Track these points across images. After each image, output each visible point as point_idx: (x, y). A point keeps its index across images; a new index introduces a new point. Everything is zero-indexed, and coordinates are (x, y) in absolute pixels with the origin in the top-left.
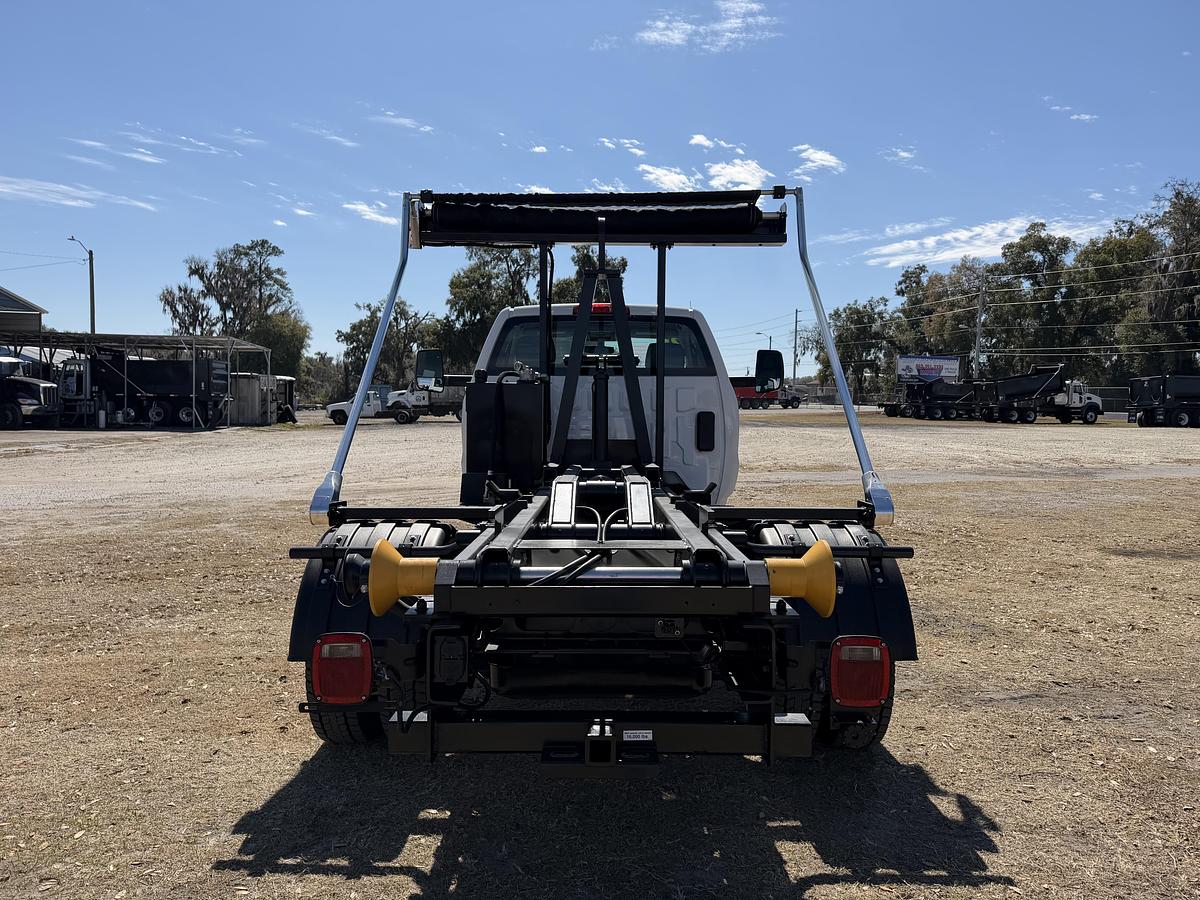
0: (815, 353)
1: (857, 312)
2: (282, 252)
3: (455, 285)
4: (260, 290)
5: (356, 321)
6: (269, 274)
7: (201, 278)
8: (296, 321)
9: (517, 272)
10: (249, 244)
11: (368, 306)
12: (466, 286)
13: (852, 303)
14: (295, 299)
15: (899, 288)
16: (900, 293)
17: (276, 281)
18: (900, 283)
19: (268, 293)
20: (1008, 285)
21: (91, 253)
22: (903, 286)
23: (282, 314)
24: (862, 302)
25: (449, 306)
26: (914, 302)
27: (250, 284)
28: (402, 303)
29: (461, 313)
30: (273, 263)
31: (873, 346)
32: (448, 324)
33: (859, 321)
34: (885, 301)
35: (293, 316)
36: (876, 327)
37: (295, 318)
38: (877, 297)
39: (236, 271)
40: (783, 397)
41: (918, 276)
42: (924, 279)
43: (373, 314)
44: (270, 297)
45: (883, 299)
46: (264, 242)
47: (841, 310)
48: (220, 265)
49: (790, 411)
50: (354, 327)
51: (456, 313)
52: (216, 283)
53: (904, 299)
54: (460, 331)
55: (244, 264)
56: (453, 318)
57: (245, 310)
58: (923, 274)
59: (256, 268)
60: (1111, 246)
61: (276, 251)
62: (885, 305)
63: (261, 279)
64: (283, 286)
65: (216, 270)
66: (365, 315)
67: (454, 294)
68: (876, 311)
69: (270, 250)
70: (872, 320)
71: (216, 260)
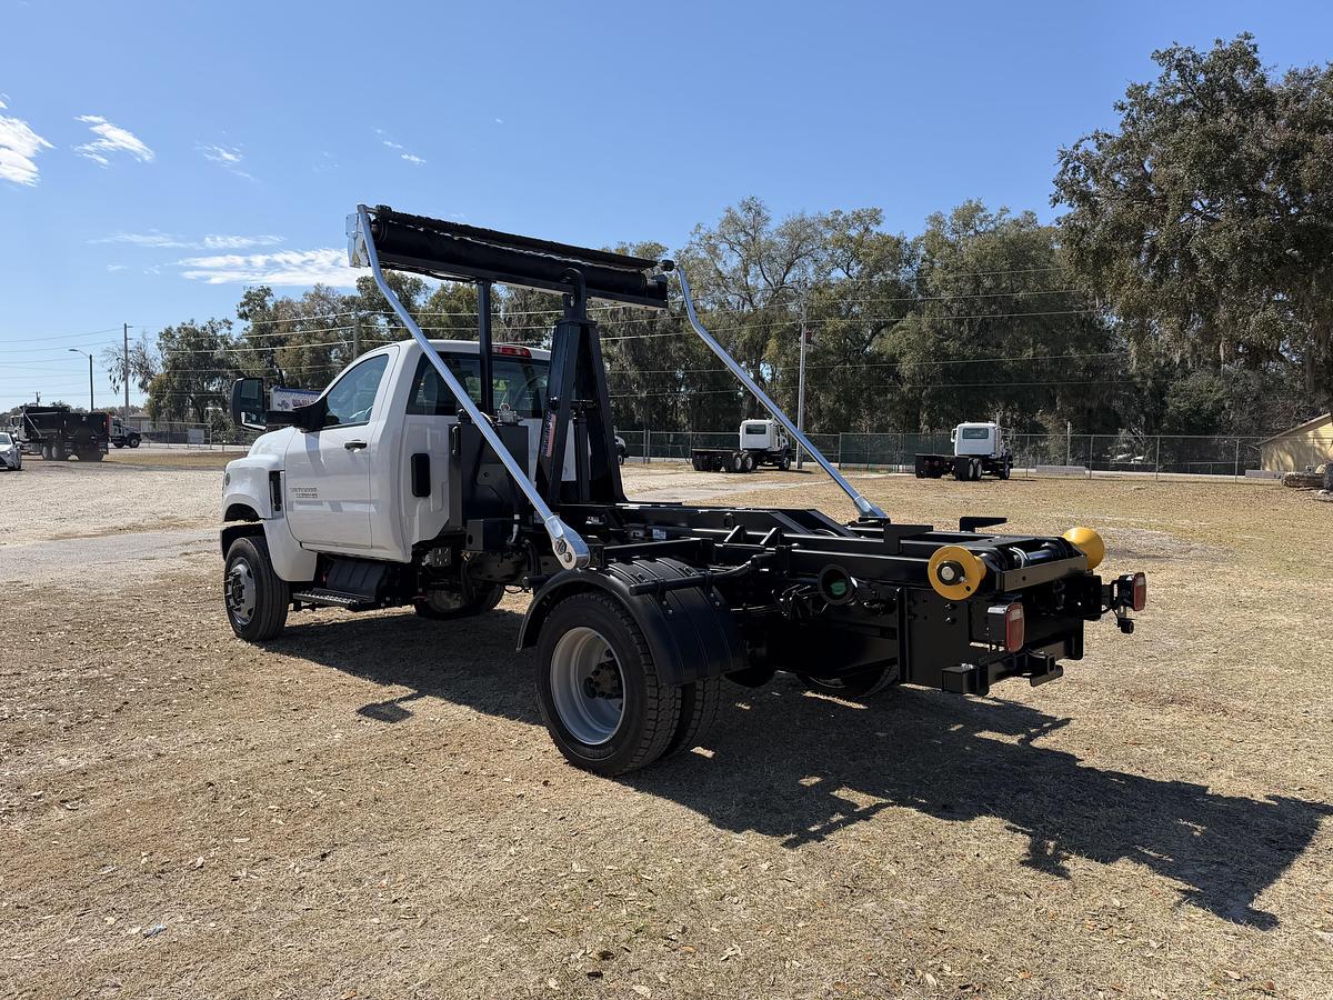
0: (139, 379)
1: (197, 335)
13: (187, 322)
15: (241, 310)
16: (243, 316)
18: (242, 305)
20: (364, 320)
22: (246, 309)
24: (200, 323)
26: (262, 329)
31: (216, 375)
33: (198, 346)
34: (229, 323)
36: (218, 353)
38: (218, 319)
40: (117, 434)
41: (262, 300)
42: (270, 304)
45: (226, 321)
47: (175, 329)
49: (127, 451)
53: (249, 323)
58: (267, 298)
60: (461, 293)
62: (229, 328)
68: (219, 334)
70: (213, 345)
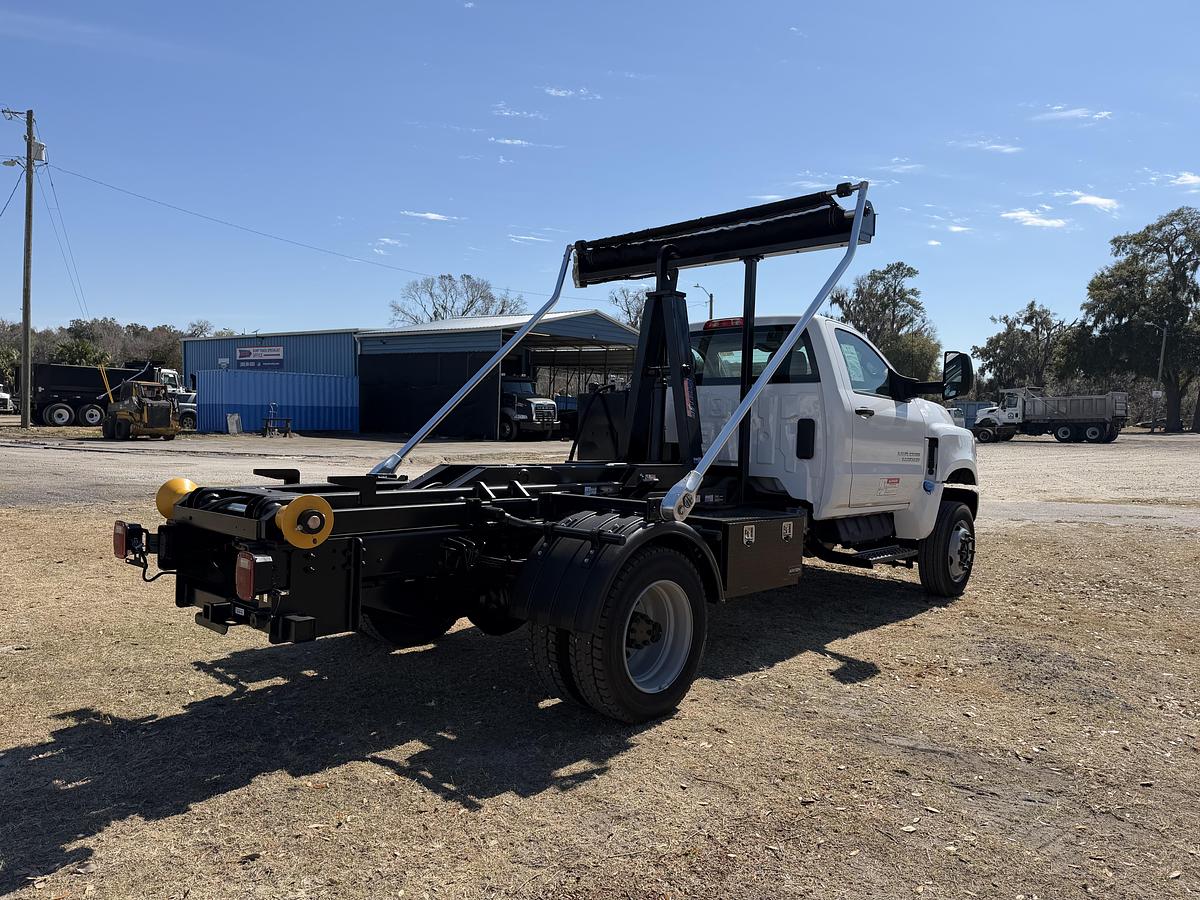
2: (917, 273)
3: (1094, 287)
4: (894, 311)
5: (994, 335)
6: (902, 294)
7: (841, 305)
8: (927, 340)
9: (1181, 263)
10: (885, 268)
11: (1005, 318)
12: (1109, 286)
14: (928, 317)
17: (910, 302)
19: (902, 314)
21: (711, 296)
23: (915, 333)
25: (1085, 311)
27: (885, 306)
28: (1045, 311)
29: (1100, 318)
30: (908, 284)
32: (1084, 330)
35: (926, 334)
37: (928, 336)
39: (871, 295)
43: (1011, 327)
44: (903, 318)
46: (900, 264)
48: (859, 292)
50: (991, 342)
51: (1093, 319)
52: (855, 309)
54: (1098, 339)
55: (880, 288)
56: (1090, 324)
57: (879, 333)
59: (891, 290)
61: (911, 272)
63: (895, 301)
64: (916, 306)
65: (855, 297)
66: (1002, 328)
67: (1092, 297)
69: (905, 272)
71: (855, 287)
